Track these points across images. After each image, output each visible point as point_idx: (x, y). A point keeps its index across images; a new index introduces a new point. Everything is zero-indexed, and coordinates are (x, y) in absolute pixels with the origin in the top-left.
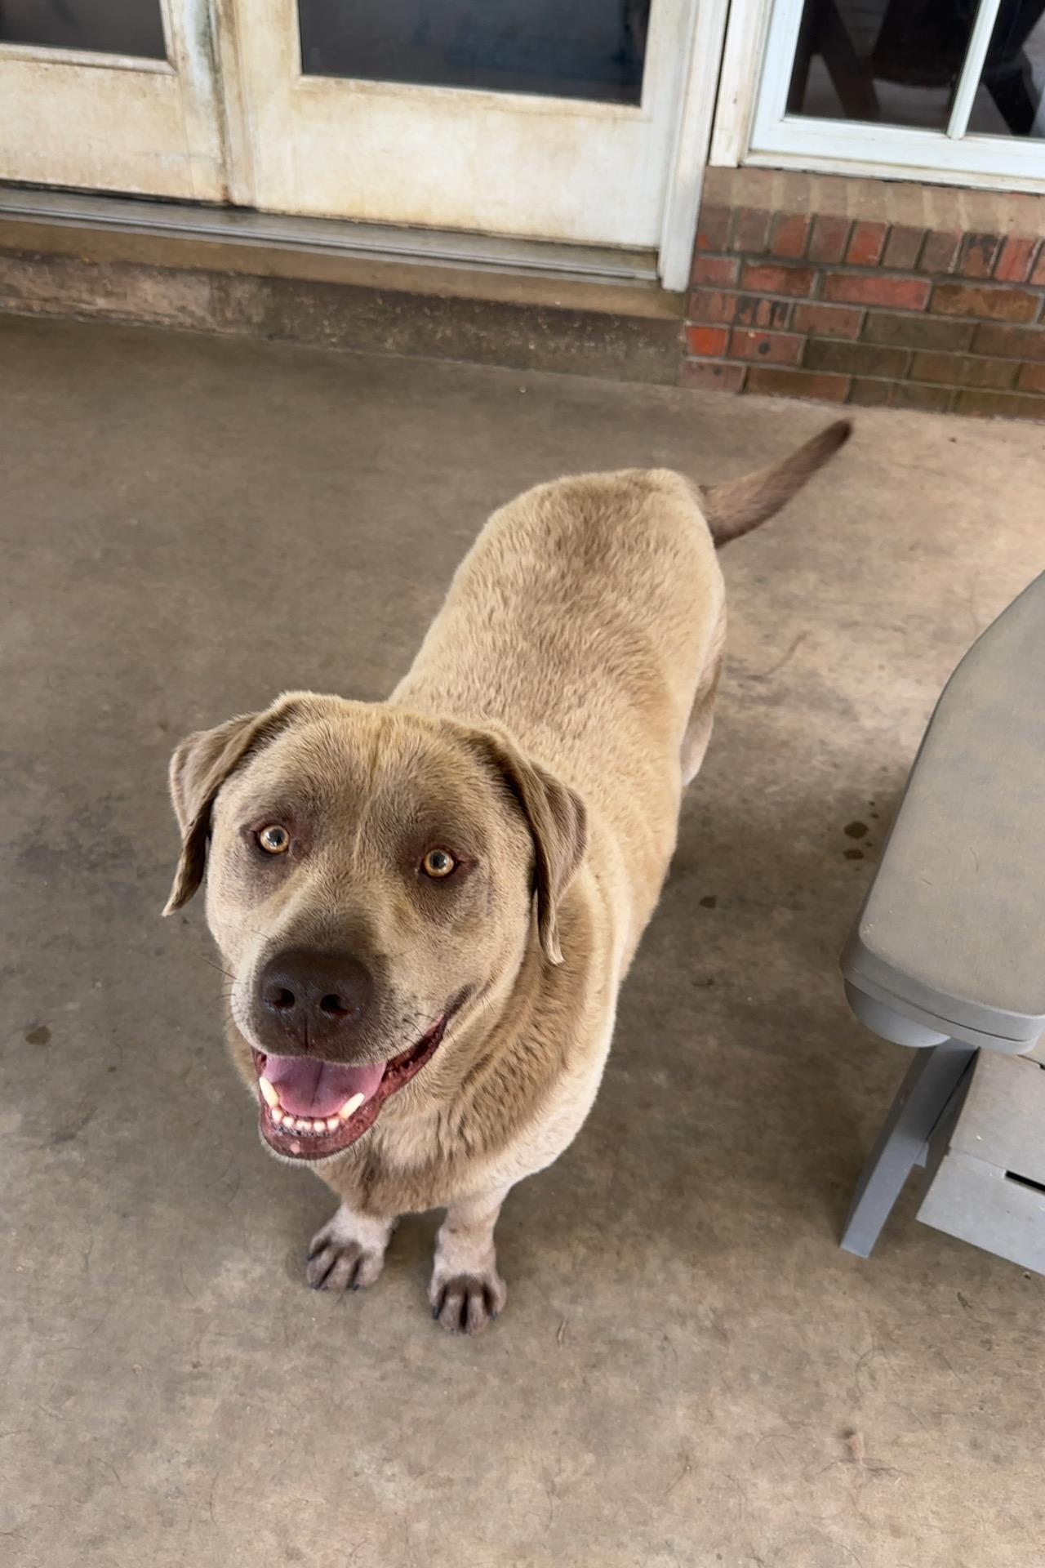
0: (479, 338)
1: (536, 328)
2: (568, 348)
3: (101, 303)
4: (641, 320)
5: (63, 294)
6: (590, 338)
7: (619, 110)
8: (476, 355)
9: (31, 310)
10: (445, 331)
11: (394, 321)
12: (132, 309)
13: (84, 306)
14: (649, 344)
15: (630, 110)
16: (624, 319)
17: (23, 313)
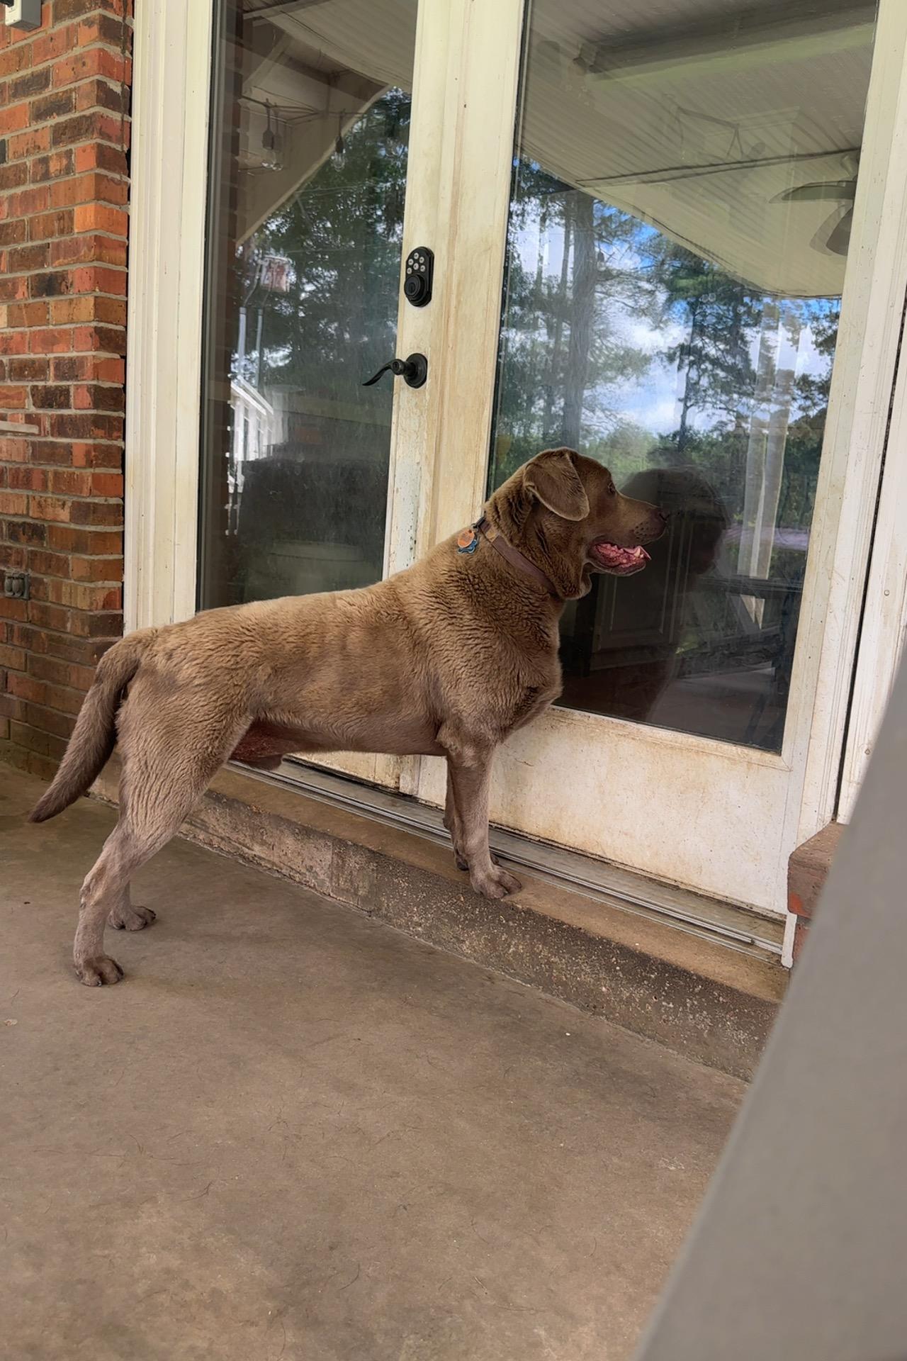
0: (549, 963)
1: (609, 968)
2: (643, 1003)
3: (258, 850)
4: (729, 991)
5: (234, 836)
6: (668, 998)
7: (755, 755)
8: (547, 984)
9: (211, 845)
10: (517, 947)
11: (472, 923)
12: (276, 860)
13: (246, 850)
14: (739, 1026)
15: (768, 757)
16: (708, 985)
17: (205, 847)
